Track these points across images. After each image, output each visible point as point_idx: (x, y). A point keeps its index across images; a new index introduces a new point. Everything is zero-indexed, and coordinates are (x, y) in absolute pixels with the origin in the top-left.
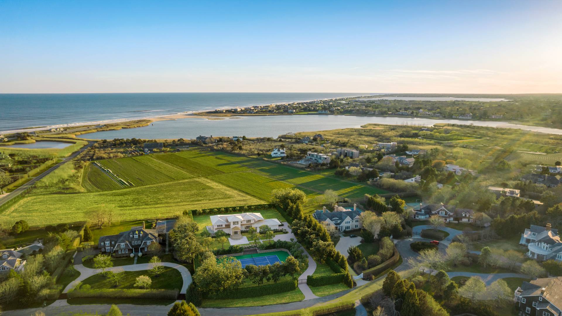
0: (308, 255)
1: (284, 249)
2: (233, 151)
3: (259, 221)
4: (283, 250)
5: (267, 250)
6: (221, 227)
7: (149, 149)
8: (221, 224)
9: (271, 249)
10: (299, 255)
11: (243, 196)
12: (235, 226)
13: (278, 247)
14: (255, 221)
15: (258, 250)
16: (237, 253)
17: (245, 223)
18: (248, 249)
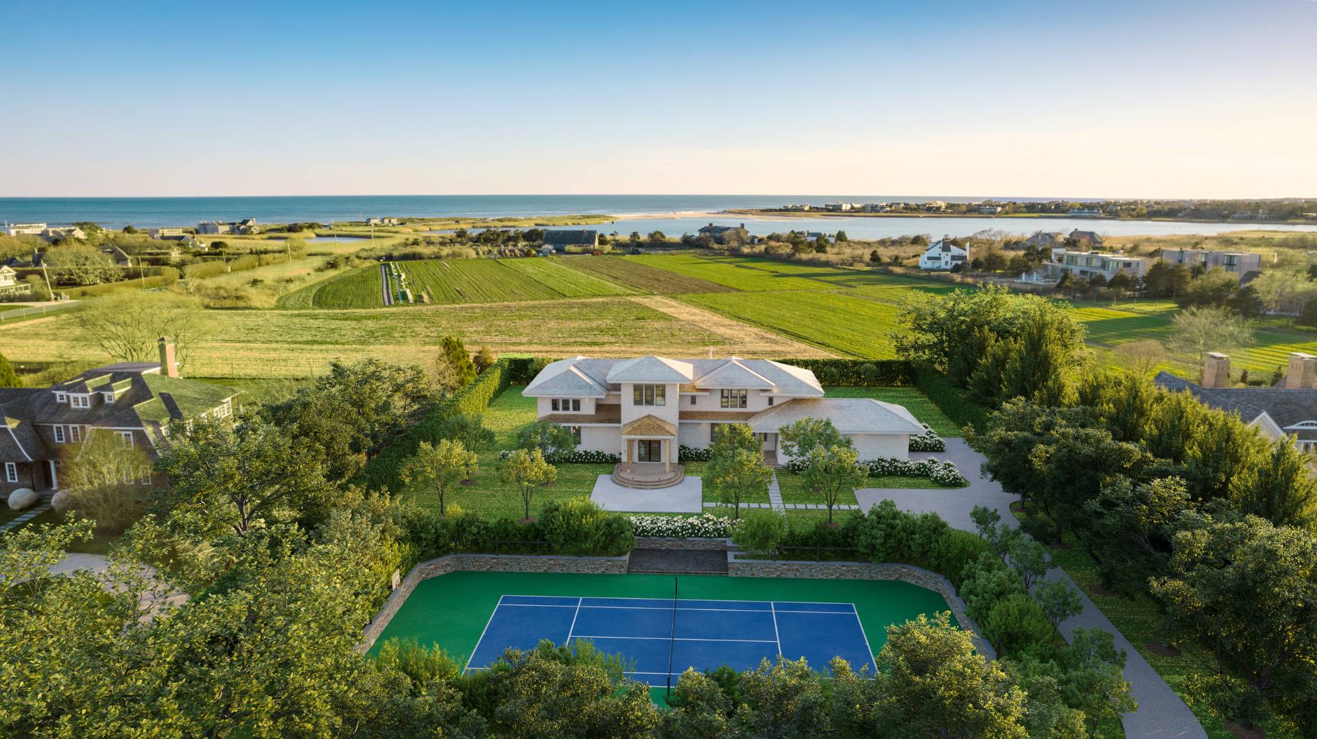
0: (1120, 644)
1: (918, 572)
2: (797, 256)
3: (796, 401)
4: (915, 575)
5: (796, 564)
6: (571, 412)
7: (558, 245)
8: (571, 395)
9: (824, 558)
10: (1031, 625)
11: (776, 343)
12: (645, 410)
13: (869, 554)
14: (771, 400)
15: (731, 557)
16: (581, 553)
17: (711, 404)
18: (668, 544)
